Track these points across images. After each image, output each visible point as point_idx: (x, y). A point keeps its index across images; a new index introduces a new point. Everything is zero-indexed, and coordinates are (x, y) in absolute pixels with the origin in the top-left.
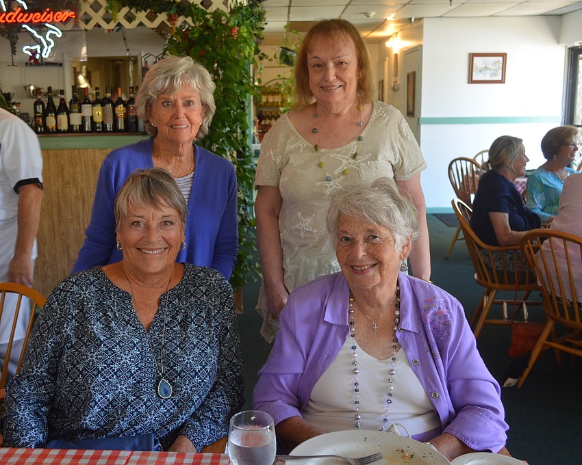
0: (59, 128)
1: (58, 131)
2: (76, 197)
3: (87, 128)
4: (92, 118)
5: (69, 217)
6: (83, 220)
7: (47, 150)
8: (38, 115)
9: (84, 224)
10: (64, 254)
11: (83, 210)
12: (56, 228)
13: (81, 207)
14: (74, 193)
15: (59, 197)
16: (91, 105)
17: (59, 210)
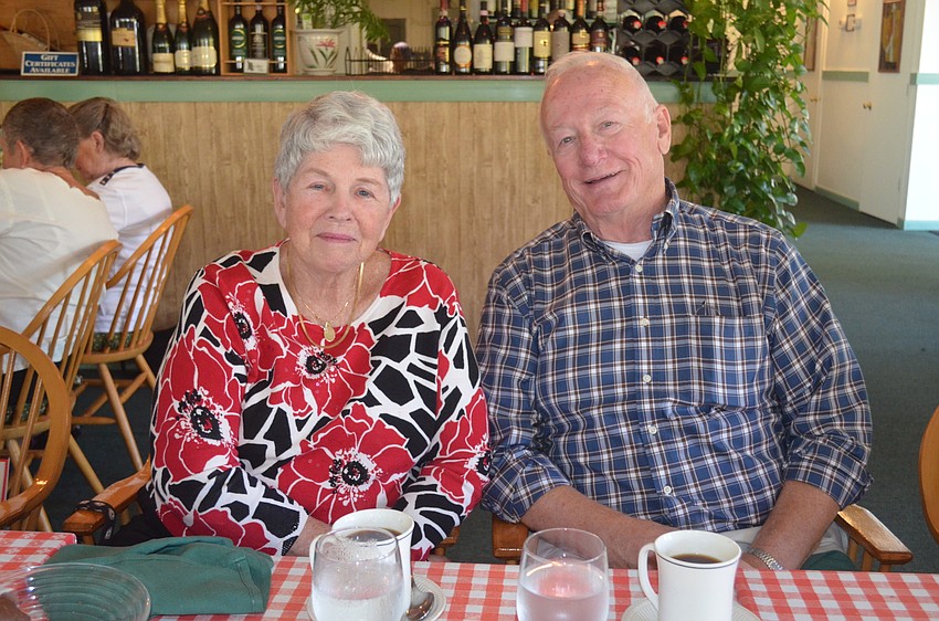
0: (476, 67)
1: (474, 71)
2: (501, 183)
3: (525, 68)
4: (531, 50)
5: (487, 216)
6: (509, 221)
7: (459, 102)
8: (442, 43)
9: (510, 227)
10: (474, 277)
11: (512, 204)
12: (464, 233)
13: (508, 200)
14: (497, 175)
15: (472, 182)
16: (530, 29)
17: (471, 202)
